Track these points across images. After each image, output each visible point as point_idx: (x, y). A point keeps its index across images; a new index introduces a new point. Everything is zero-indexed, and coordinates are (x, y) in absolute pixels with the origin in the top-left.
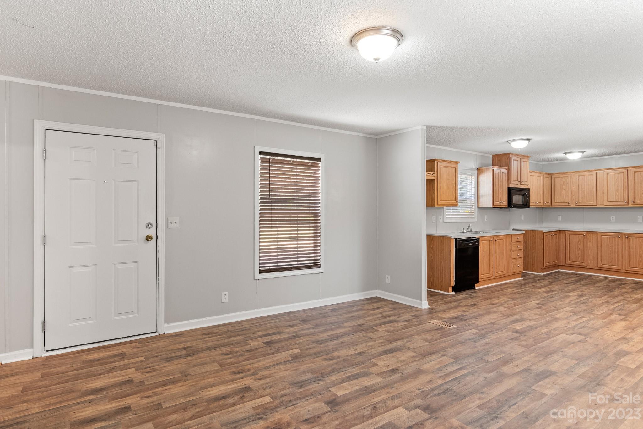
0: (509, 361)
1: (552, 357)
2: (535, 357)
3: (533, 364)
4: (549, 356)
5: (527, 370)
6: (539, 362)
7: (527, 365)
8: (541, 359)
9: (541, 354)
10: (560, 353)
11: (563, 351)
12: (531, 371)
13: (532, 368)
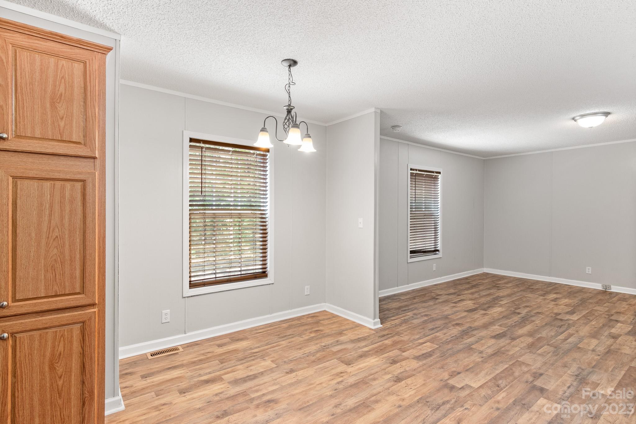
0: (530, 346)
1: (493, 351)
2: (508, 351)
3: (509, 344)
4: (496, 351)
5: (513, 339)
6: (505, 346)
7: (514, 343)
8: (503, 349)
9: (504, 353)
10: (484, 355)
11: (482, 357)
12: (510, 338)
13: (510, 341)
